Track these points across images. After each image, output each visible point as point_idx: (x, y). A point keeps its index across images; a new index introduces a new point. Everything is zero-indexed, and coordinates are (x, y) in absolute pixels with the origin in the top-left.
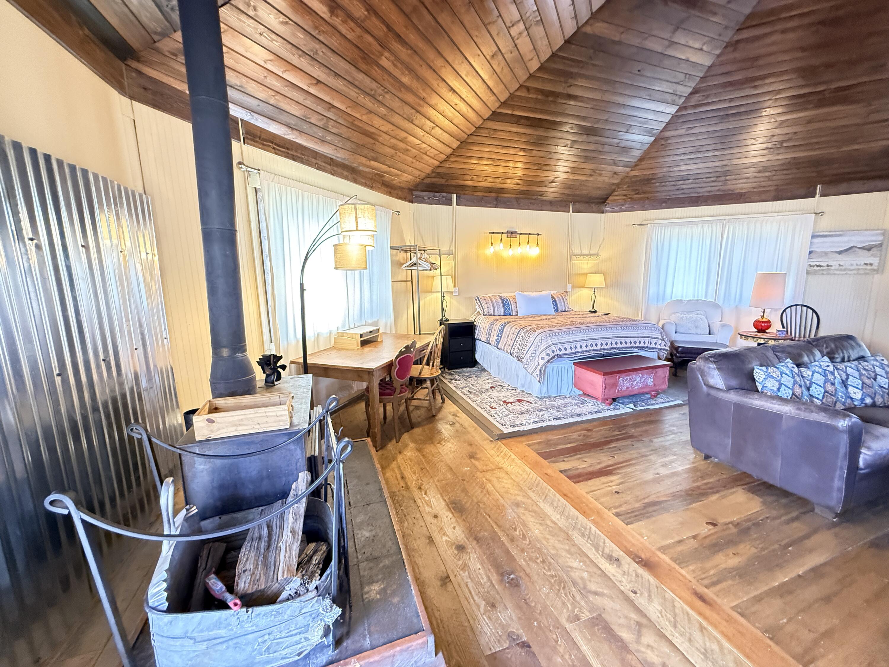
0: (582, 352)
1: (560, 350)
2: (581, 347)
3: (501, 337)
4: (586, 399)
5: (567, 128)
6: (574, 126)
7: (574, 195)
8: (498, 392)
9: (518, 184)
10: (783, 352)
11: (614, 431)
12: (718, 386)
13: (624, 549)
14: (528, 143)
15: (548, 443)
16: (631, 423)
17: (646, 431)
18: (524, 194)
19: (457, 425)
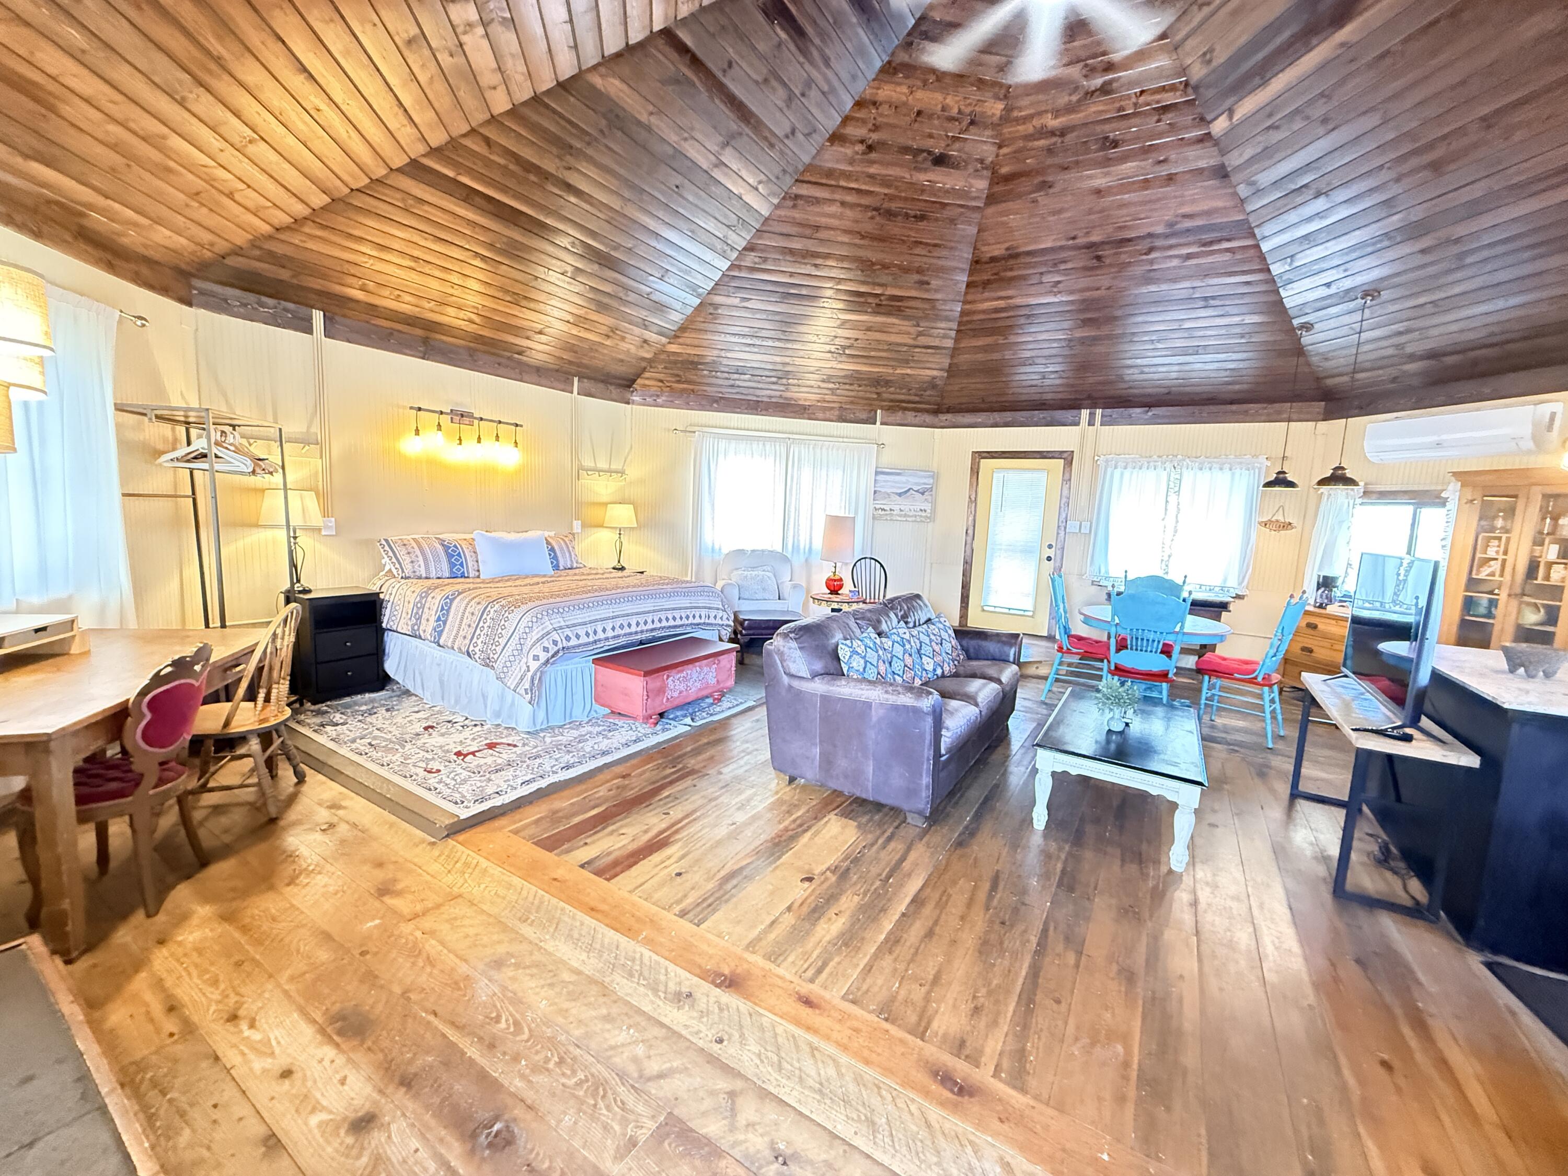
0: (607, 639)
1: (568, 638)
2: (604, 630)
3: (445, 623)
4: (617, 722)
5: (564, 242)
6: (577, 242)
7: (579, 365)
8: (443, 735)
9: (471, 321)
10: (863, 618)
11: (665, 768)
12: (800, 674)
13: (698, 971)
14: (491, 246)
15: (554, 817)
16: (689, 749)
17: (712, 758)
18: (484, 344)
19: (343, 828)
